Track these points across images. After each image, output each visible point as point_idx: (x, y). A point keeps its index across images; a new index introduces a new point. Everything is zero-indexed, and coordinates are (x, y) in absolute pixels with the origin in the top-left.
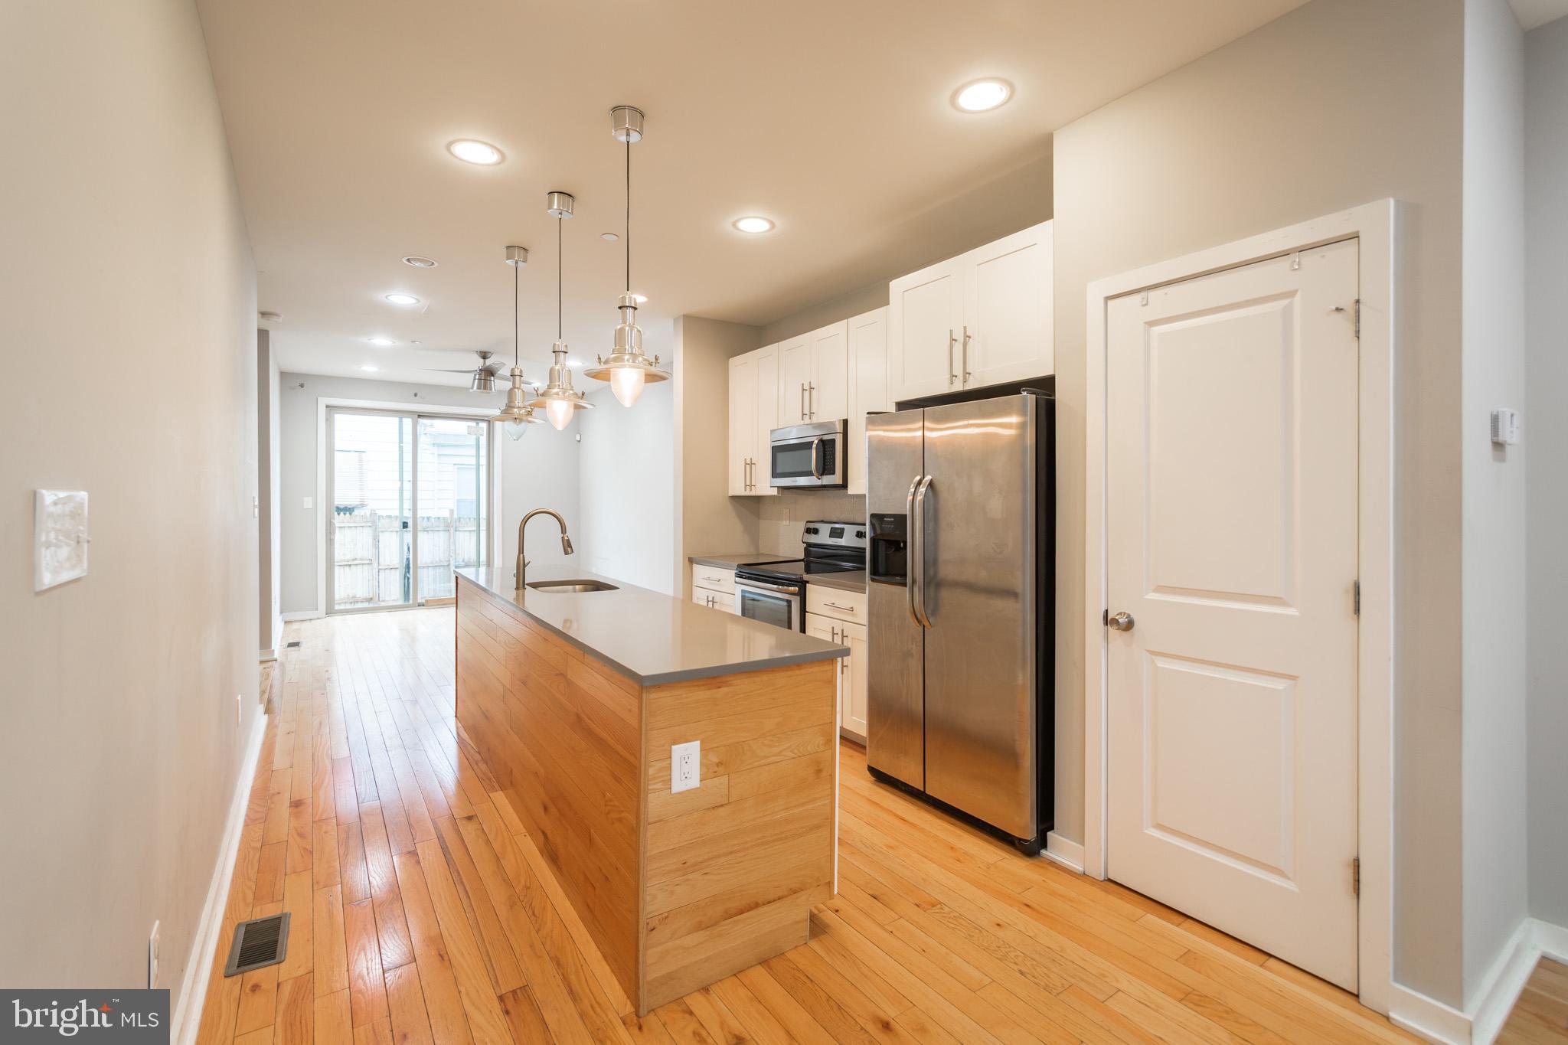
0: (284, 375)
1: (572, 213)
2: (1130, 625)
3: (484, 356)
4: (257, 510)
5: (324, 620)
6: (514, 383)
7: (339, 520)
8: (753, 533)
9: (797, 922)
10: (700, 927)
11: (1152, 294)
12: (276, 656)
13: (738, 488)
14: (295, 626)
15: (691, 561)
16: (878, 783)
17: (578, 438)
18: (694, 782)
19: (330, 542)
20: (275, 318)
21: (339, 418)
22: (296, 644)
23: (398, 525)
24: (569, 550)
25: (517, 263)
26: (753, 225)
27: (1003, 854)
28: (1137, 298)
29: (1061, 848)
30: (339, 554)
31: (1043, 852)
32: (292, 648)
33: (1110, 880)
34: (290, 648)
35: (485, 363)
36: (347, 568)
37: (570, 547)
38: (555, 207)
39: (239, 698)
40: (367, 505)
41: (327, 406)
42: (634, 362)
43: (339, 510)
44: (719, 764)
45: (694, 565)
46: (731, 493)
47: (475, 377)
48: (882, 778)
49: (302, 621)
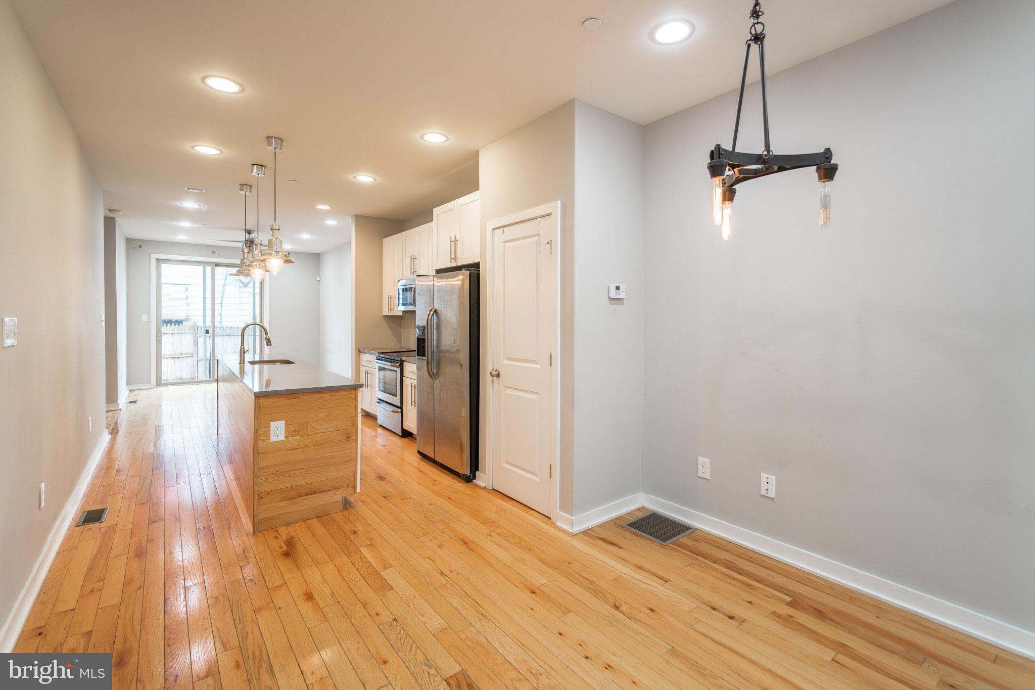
0: (129, 241)
1: (264, 174)
2: (498, 375)
3: (249, 232)
4: (103, 324)
5: (155, 389)
6: (244, 256)
7: (165, 329)
8: (398, 336)
9: (337, 502)
10: (285, 499)
11: (506, 229)
12: (120, 407)
13: (386, 312)
14: (135, 393)
15: (360, 352)
16: (423, 459)
17: (318, 279)
18: (282, 437)
19: (159, 341)
20: (117, 213)
21: (164, 266)
22: (135, 402)
23: (203, 332)
24: (269, 344)
25: (246, 192)
26: (365, 178)
27: (456, 482)
28: (501, 230)
29: (482, 480)
30: (165, 351)
31: (474, 481)
32: (132, 404)
33: (494, 489)
34: (130, 404)
35: (249, 237)
36: (177, 359)
37: (270, 341)
38: (255, 171)
39: (90, 418)
40: (191, 319)
41: (156, 259)
42: (277, 255)
43: (168, 322)
44: (294, 431)
45: (361, 354)
46: (384, 314)
47: (243, 244)
48: (424, 456)
49: (141, 390)
